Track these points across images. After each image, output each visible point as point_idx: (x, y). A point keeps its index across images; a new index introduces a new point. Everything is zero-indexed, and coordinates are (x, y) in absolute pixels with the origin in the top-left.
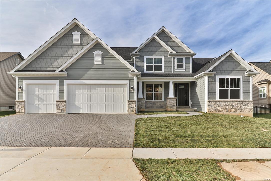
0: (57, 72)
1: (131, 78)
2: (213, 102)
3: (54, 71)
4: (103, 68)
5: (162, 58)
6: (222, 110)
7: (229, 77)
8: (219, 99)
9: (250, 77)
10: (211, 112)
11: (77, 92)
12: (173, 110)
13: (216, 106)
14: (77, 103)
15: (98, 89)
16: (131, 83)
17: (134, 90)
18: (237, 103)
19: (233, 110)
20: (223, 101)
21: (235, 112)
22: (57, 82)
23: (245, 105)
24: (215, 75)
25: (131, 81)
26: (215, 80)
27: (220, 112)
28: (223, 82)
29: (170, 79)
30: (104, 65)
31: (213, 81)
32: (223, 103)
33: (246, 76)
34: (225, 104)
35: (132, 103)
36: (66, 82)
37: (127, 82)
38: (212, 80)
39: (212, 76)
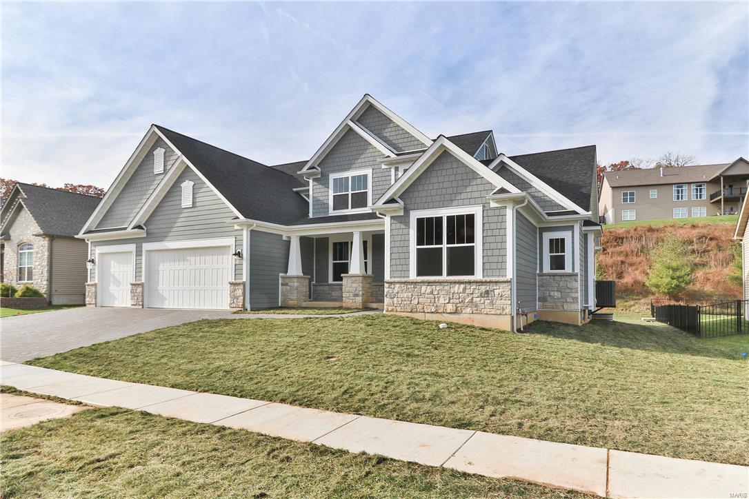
0: (129, 230)
1: (238, 233)
2: (398, 285)
3: (125, 229)
4: (195, 214)
5: (368, 172)
6: (420, 306)
7: (444, 213)
8: (417, 275)
9: (506, 207)
10: (392, 310)
12: (354, 305)
13: (405, 295)
14: (160, 287)
15: (189, 258)
16: (238, 242)
17: (242, 257)
18: (462, 286)
19: (450, 308)
20: (423, 282)
21: (456, 312)
22: (132, 247)
23: (487, 292)
24: (406, 211)
25: (239, 238)
26: (407, 224)
27: (416, 312)
28: (428, 230)
29: (354, 226)
30: (196, 209)
31: (403, 226)
32: (424, 288)
33: (493, 205)
34: (429, 289)
35: (236, 288)
36: (146, 246)
37: (230, 241)
38: (398, 225)
39: (402, 213)
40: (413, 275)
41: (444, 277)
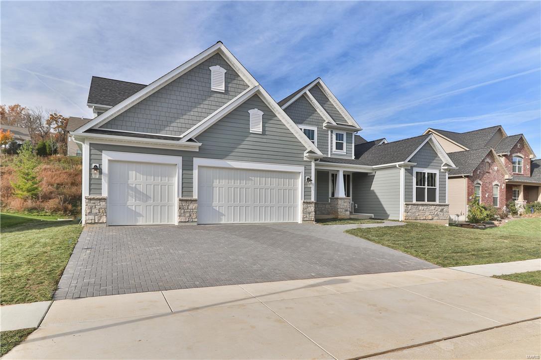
0: (183, 142)
2: (410, 206)
3: (179, 139)
4: (265, 140)
5: (315, 129)
6: (419, 217)
7: (427, 171)
8: (416, 201)
9: (446, 172)
10: (408, 219)
11: (216, 183)
12: (345, 217)
13: (413, 211)
15: (253, 178)
16: (307, 171)
17: (311, 183)
18: (434, 207)
19: (430, 217)
21: (432, 219)
22: (178, 160)
23: (442, 210)
24: (412, 167)
25: (307, 167)
26: (412, 174)
27: (417, 220)
28: (421, 178)
29: (340, 167)
30: (265, 137)
31: (410, 175)
32: (421, 208)
33: (442, 170)
35: (309, 205)
36: (197, 162)
37: (301, 169)
38: (408, 174)
39: (410, 168)
40: (414, 201)
41: (426, 202)
